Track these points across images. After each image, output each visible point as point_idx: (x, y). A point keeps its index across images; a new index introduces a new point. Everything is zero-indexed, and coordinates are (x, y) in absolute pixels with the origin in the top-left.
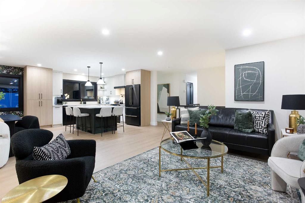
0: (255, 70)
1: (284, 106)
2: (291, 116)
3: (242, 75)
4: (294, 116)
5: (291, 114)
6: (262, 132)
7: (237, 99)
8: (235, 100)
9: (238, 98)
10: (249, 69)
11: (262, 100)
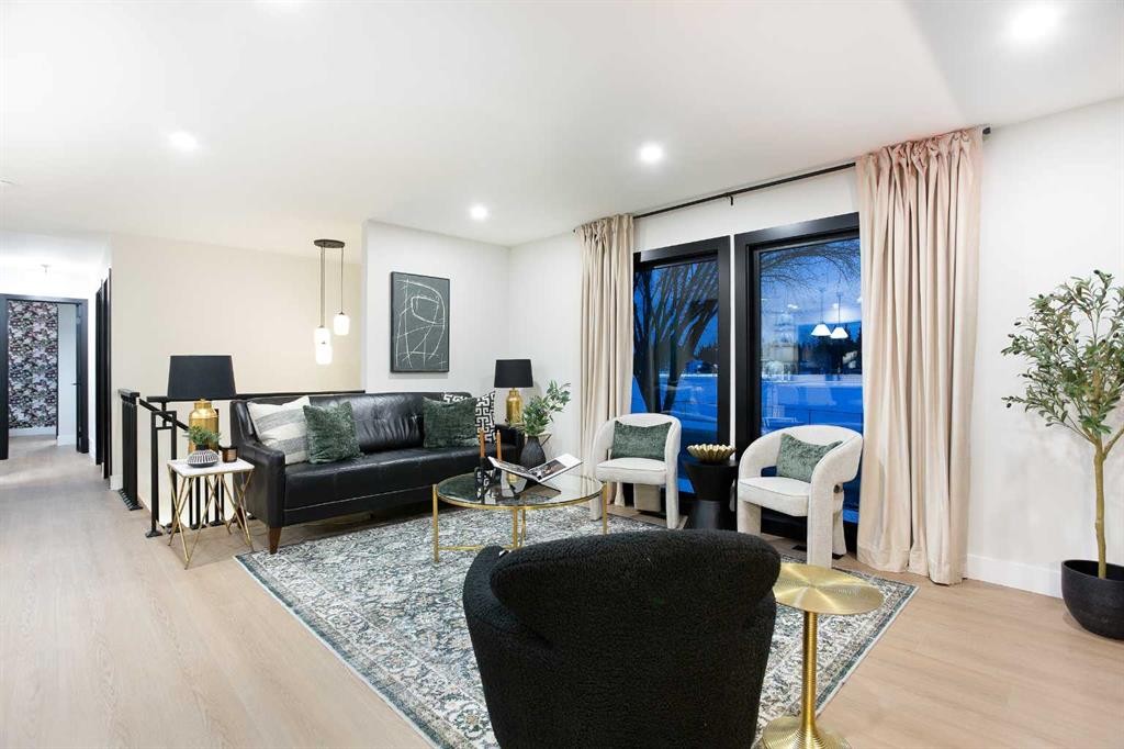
0: (433, 295)
1: (499, 382)
2: (511, 400)
3: (409, 302)
4: (515, 399)
5: (509, 397)
6: (490, 440)
7: (396, 368)
8: (393, 370)
9: (400, 364)
10: (423, 291)
11: (444, 369)
